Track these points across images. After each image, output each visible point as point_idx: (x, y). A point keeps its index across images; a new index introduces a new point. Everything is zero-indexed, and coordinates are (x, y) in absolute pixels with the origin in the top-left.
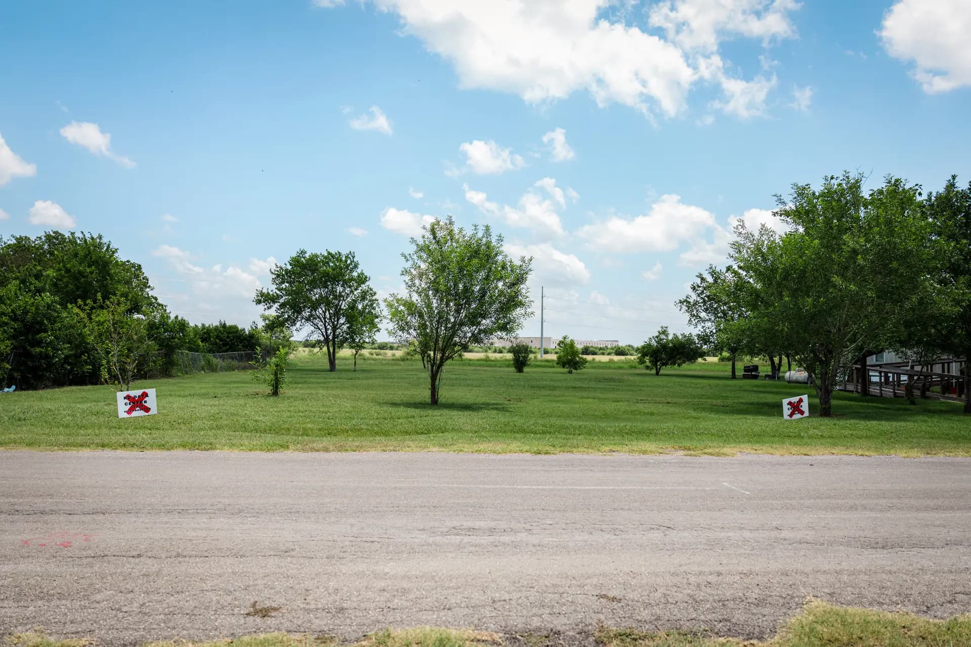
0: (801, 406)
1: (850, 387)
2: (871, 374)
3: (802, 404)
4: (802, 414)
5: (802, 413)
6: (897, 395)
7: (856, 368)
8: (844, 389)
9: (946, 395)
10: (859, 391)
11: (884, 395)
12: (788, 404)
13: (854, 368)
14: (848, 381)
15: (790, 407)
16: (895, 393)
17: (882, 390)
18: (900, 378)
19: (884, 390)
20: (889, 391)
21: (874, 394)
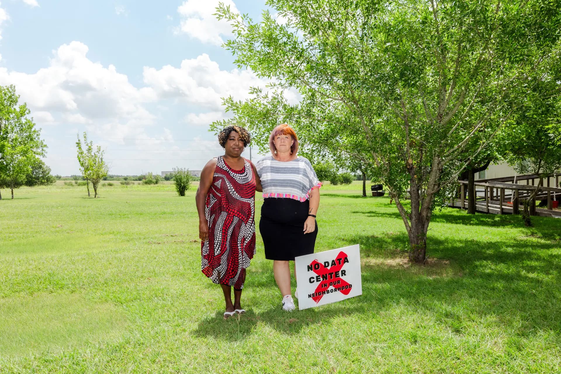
0: (344, 273)
1: (459, 203)
2: (476, 189)
3: (345, 267)
4: (346, 292)
5: (346, 288)
6: (504, 211)
7: (463, 184)
8: (452, 205)
9: (554, 210)
10: (467, 207)
11: (490, 212)
12: (309, 268)
13: (461, 184)
14: (456, 197)
15: (314, 275)
16: (502, 209)
17: (488, 206)
18: (504, 193)
19: (491, 207)
20: (496, 207)
21: (480, 210)
